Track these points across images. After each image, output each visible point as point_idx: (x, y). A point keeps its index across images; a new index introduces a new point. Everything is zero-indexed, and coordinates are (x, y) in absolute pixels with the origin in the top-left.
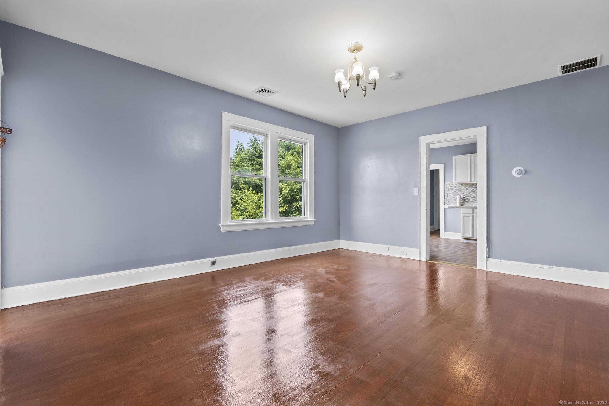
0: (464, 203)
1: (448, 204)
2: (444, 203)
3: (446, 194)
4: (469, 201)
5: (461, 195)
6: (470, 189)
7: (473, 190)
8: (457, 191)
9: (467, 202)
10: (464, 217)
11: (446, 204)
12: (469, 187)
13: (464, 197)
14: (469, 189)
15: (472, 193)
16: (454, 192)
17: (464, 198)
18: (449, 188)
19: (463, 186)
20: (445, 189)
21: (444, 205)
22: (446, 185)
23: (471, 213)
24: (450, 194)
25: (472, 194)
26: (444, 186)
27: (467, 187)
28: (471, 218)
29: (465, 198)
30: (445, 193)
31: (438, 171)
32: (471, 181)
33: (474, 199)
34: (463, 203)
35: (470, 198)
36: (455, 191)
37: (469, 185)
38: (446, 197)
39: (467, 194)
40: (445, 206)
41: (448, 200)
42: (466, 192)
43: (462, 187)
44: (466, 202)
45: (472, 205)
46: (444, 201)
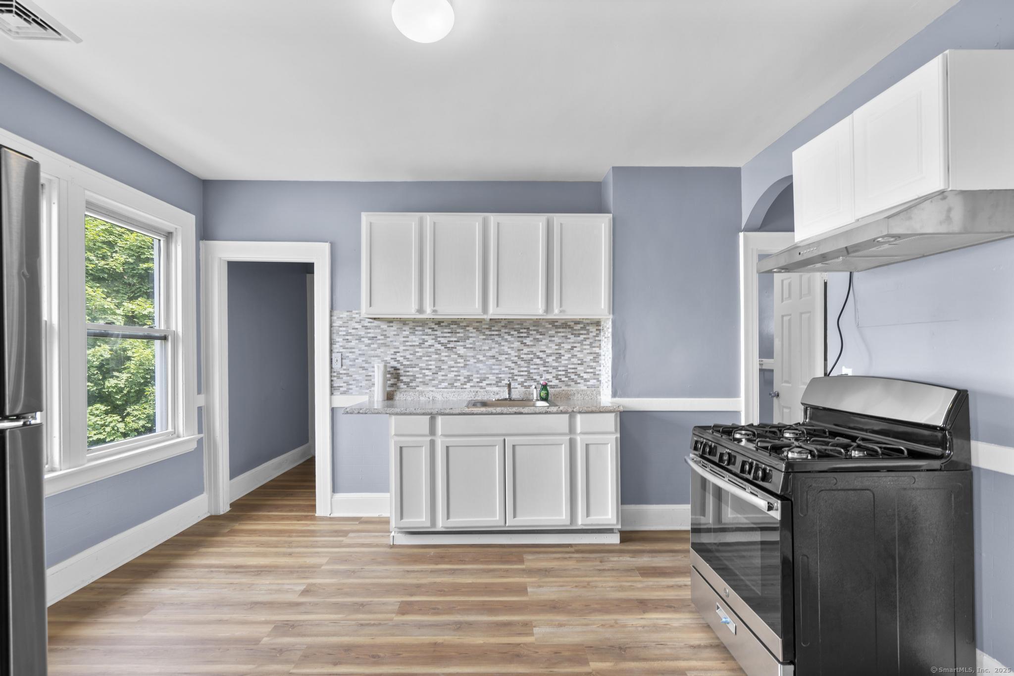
0: (398, 388)
1: (344, 393)
2: (332, 386)
3: (337, 357)
4: (412, 381)
5: (388, 358)
6: (415, 339)
7: (424, 341)
8: (375, 346)
9: (407, 384)
10: (401, 448)
11: (336, 393)
12: (413, 333)
13: (398, 366)
14: (412, 337)
15: (420, 352)
16: (363, 347)
17: (396, 369)
18: (348, 334)
19: (394, 328)
20: (335, 336)
21: (332, 394)
22: (337, 323)
23: (427, 431)
24: (352, 356)
25: (420, 358)
26: (331, 326)
27: (408, 333)
28: (424, 452)
29: (401, 372)
30: (335, 350)
31: (308, 268)
32: (421, 310)
33: (427, 372)
34: (392, 389)
35: (417, 369)
36: (368, 345)
37: (411, 324)
38: (337, 366)
39: (405, 357)
40: (333, 397)
41: (345, 378)
42: (402, 348)
43: (392, 331)
44: (402, 385)
45: (421, 393)
46: (332, 381)
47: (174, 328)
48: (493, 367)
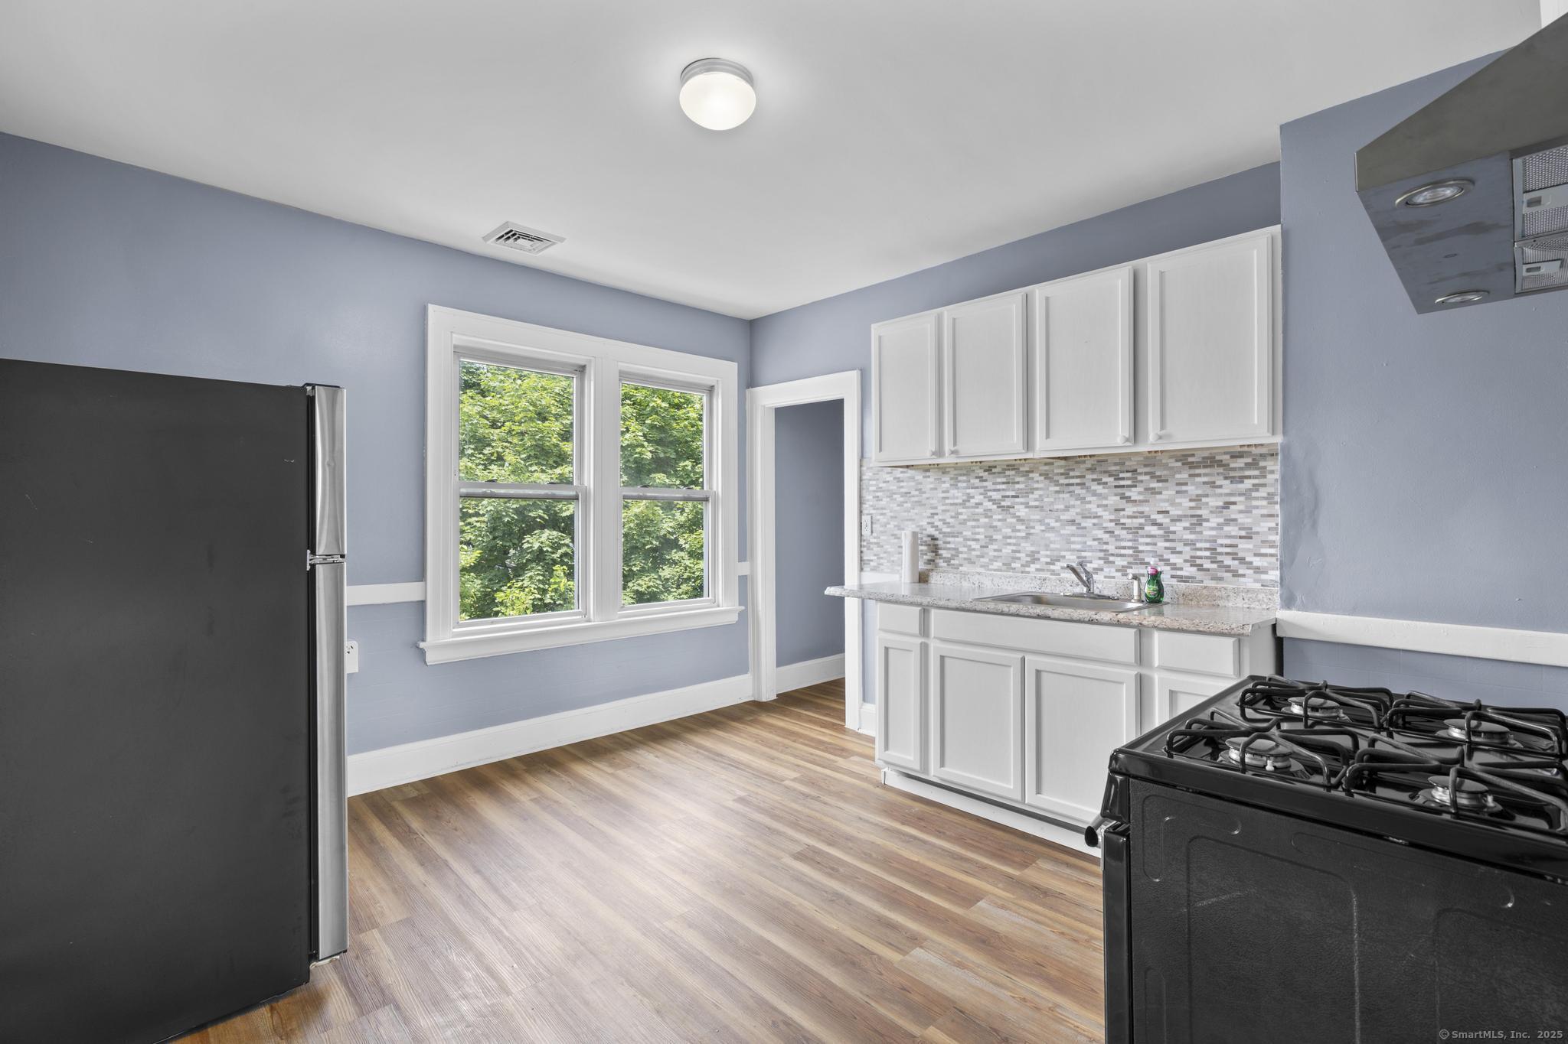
0: (937, 566)
1: (874, 569)
2: (861, 560)
3: (866, 519)
4: (953, 557)
5: (924, 523)
6: (958, 495)
7: (970, 497)
8: (909, 505)
9: (948, 561)
11: (866, 568)
12: (955, 486)
13: (936, 534)
14: (953, 492)
15: (965, 513)
16: (894, 506)
17: (934, 539)
18: (879, 489)
19: (931, 479)
20: (864, 493)
21: (861, 569)
22: (867, 475)
24: (883, 520)
25: (964, 523)
26: (861, 480)
27: (947, 485)
29: (940, 542)
30: (865, 512)
31: (835, 408)
33: (974, 545)
34: (929, 567)
35: (960, 539)
36: (900, 505)
37: (953, 473)
38: (866, 532)
39: (945, 522)
40: (863, 573)
41: (876, 549)
42: (941, 508)
43: (929, 482)
44: (941, 563)
45: (965, 574)
46: (861, 552)
47: (715, 489)
48: (1073, 539)
